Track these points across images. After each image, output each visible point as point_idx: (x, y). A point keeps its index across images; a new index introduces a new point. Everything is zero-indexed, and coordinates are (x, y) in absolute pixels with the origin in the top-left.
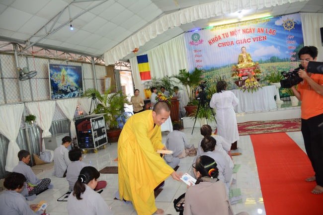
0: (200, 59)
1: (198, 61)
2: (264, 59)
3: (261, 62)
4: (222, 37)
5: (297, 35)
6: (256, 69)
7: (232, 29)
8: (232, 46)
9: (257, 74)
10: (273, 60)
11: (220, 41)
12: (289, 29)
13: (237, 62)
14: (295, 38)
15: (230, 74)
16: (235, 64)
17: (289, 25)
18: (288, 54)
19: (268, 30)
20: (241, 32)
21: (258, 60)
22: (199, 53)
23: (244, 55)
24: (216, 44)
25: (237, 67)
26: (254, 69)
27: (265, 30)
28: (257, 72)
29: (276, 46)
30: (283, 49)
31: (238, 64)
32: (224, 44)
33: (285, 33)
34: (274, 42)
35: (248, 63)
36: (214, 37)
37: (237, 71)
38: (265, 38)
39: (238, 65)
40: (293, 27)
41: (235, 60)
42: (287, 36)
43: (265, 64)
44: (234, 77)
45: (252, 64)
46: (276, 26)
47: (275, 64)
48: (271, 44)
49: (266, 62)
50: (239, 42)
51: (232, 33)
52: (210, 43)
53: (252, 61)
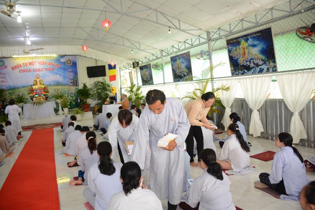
0: (4, 80)
1: (2, 81)
2: (52, 83)
3: (50, 85)
4: (22, 65)
5: (74, 70)
6: (45, 90)
7: (30, 61)
8: (30, 73)
9: (46, 93)
10: (58, 84)
11: (21, 69)
12: (69, 65)
13: (33, 84)
14: (73, 71)
15: (27, 92)
16: (32, 86)
17: (69, 62)
18: (67, 81)
19: (56, 64)
20: (37, 63)
21: (48, 84)
22: (4, 76)
23: (38, 80)
24: (17, 70)
25: (32, 88)
26: (44, 90)
27: (53, 63)
28: (46, 92)
29: (60, 75)
30: (64, 77)
31: (34, 85)
32: (24, 71)
33: (66, 67)
34: (59, 72)
35: (40, 86)
36: (16, 65)
37: (32, 91)
38: (53, 69)
39: (33, 87)
40: (71, 64)
41: (32, 83)
42: (68, 69)
43: (53, 87)
44: (30, 95)
45: (43, 86)
46: (61, 62)
47: (59, 87)
48: (57, 74)
49: (53, 86)
50: (35, 70)
51: (30, 64)
52: (13, 69)
53: (43, 85)
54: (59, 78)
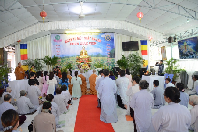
0: (59, 50)
1: (57, 51)
2: (94, 55)
3: (92, 56)
4: (73, 39)
5: (112, 44)
6: (89, 59)
7: (79, 36)
8: (78, 45)
9: (89, 62)
10: (98, 55)
11: (71, 42)
12: (108, 40)
13: (79, 55)
14: (110, 45)
15: (75, 61)
16: (78, 56)
17: (108, 38)
18: (106, 53)
19: (98, 39)
20: (83, 38)
21: (91, 55)
22: (59, 47)
23: (84, 51)
24: (69, 43)
25: (79, 57)
26: (88, 59)
27: (96, 39)
28: (90, 61)
29: (101, 48)
30: (104, 50)
31: (80, 55)
32: (73, 44)
33: (106, 42)
34: (100, 46)
35: (85, 56)
36: (68, 39)
37: (79, 59)
38: (95, 43)
39: (80, 56)
40: (110, 40)
41: (79, 53)
42: (107, 44)
43: (94, 57)
44: (77, 63)
45: (87, 56)
46: (102, 38)
47: (99, 58)
48: (98, 47)
49: (95, 56)
50: (82, 44)
51: (78, 38)
52: (66, 42)
53: (87, 55)
54: (100, 51)
